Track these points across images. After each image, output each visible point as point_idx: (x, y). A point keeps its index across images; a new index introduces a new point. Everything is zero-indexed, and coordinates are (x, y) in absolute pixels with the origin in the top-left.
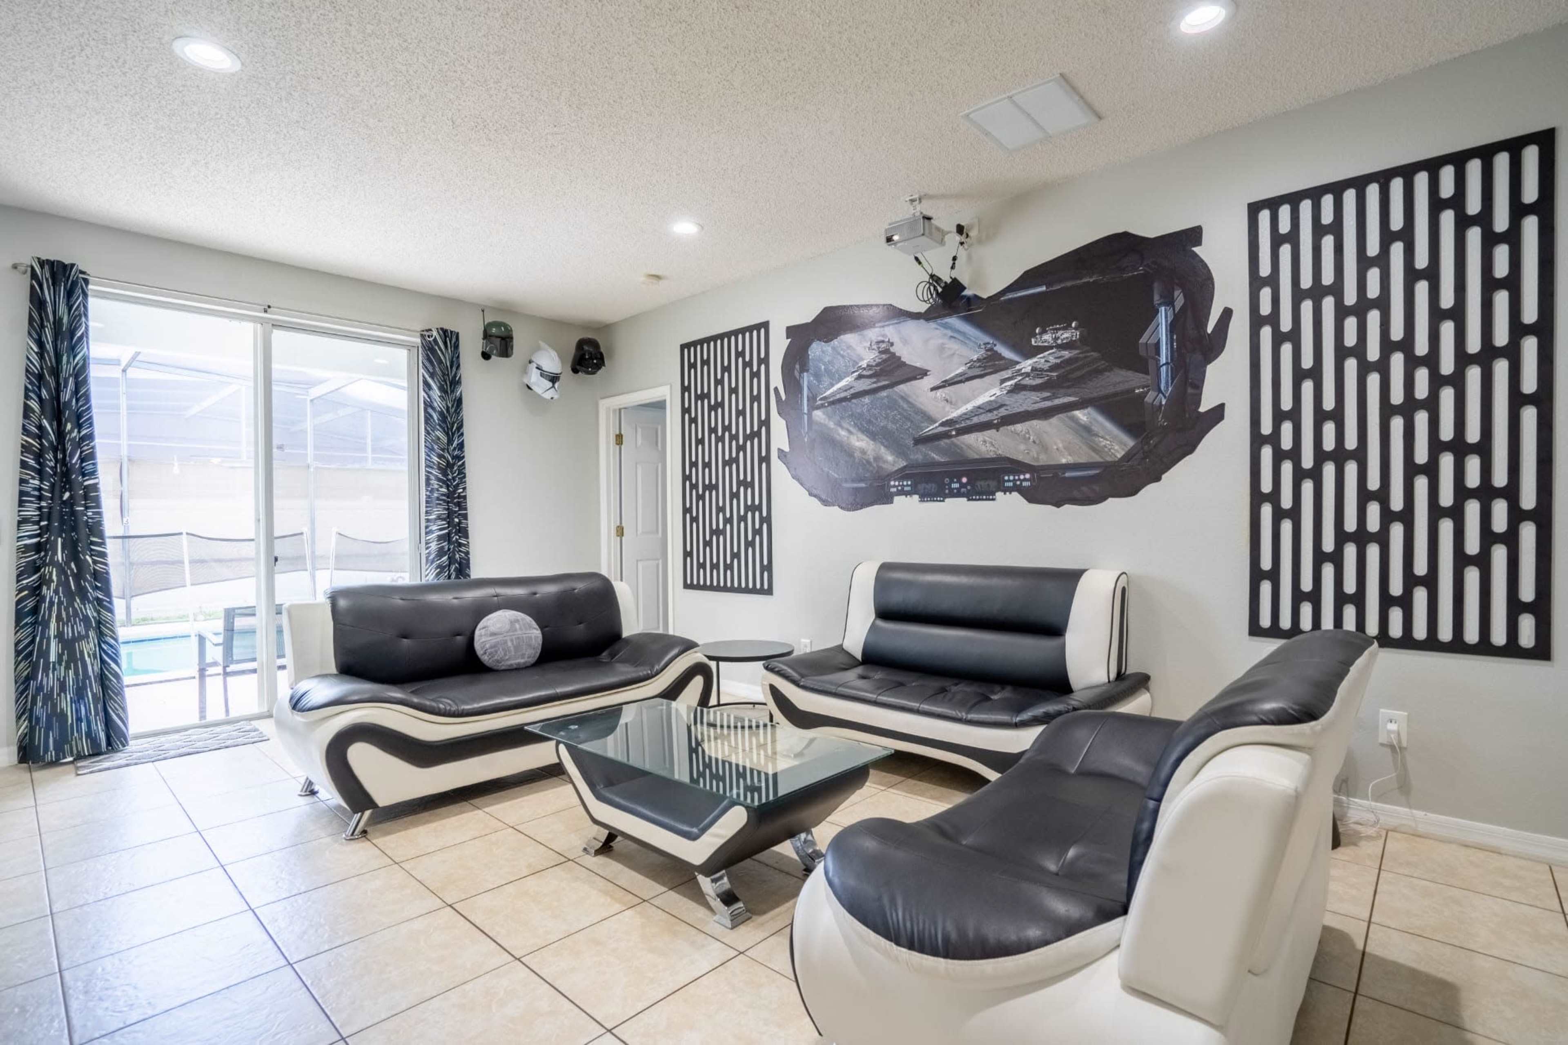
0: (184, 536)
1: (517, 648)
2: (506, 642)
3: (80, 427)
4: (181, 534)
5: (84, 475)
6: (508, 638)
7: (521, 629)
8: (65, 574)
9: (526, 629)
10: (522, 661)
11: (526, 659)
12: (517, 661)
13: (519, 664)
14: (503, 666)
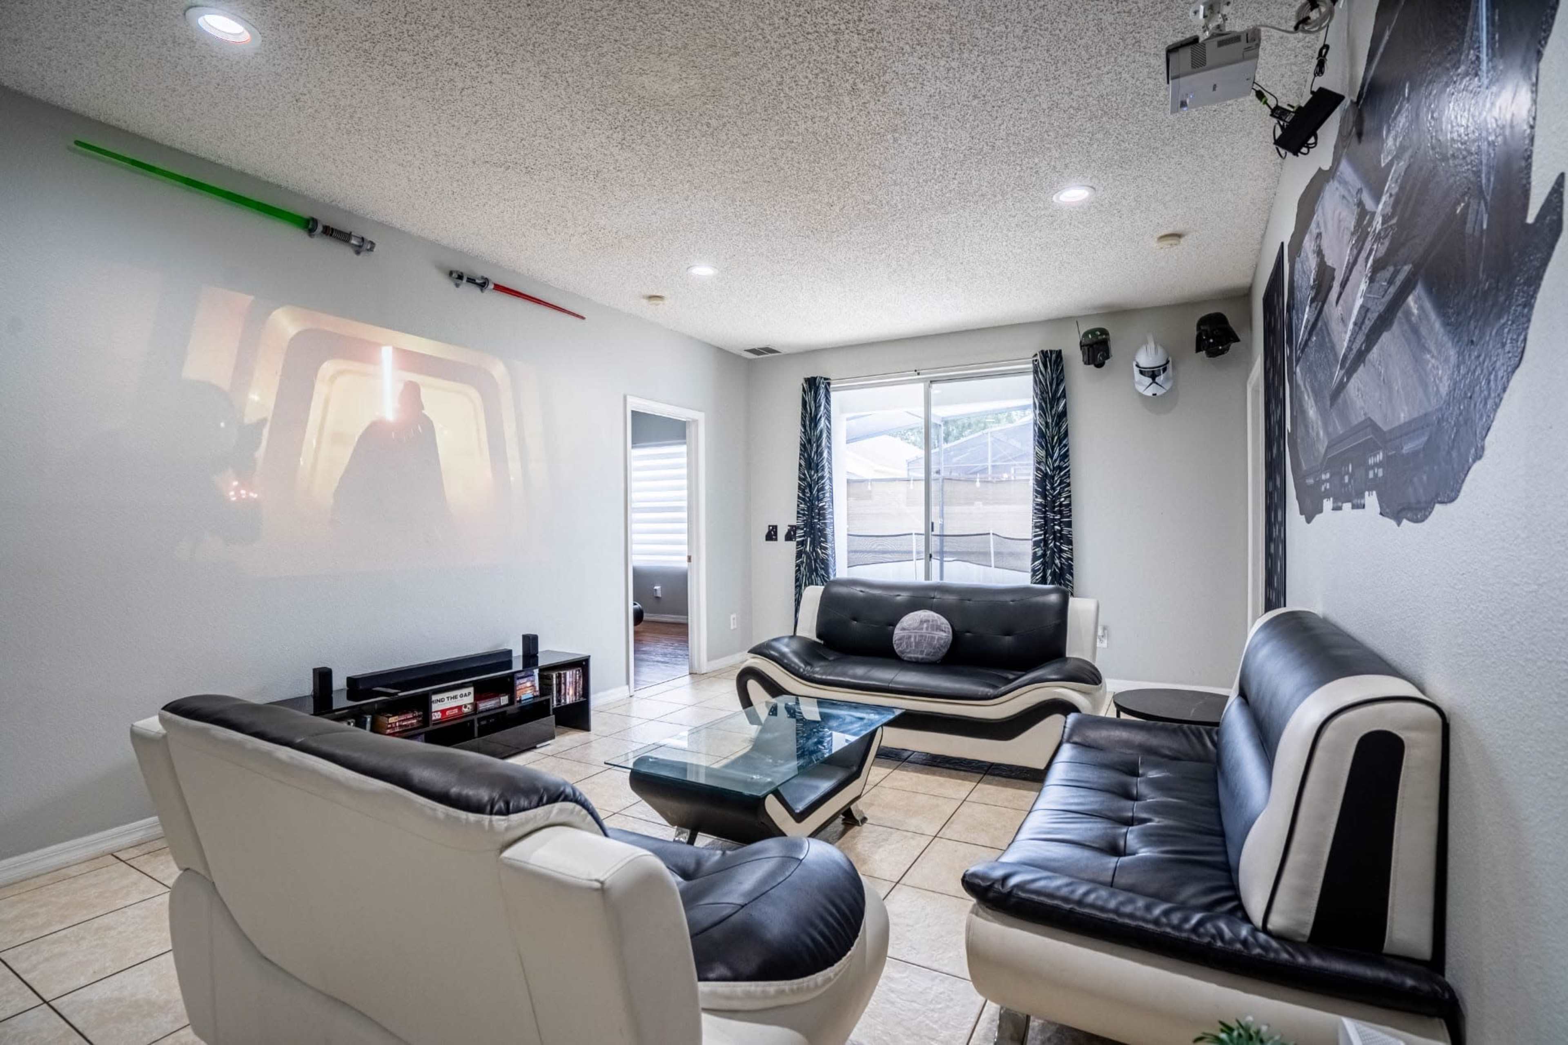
0: (914, 536)
1: (918, 644)
2: (910, 637)
3: (817, 471)
4: (911, 534)
5: (819, 500)
6: (913, 635)
7: (927, 629)
8: (810, 558)
9: (933, 630)
10: (920, 656)
11: (924, 656)
12: (916, 656)
13: (917, 658)
14: (906, 656)
